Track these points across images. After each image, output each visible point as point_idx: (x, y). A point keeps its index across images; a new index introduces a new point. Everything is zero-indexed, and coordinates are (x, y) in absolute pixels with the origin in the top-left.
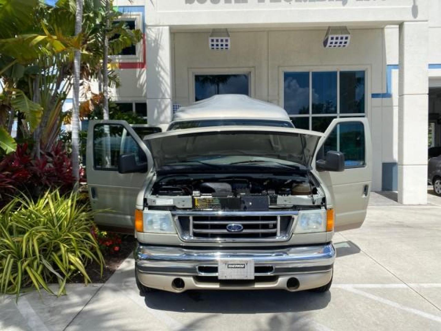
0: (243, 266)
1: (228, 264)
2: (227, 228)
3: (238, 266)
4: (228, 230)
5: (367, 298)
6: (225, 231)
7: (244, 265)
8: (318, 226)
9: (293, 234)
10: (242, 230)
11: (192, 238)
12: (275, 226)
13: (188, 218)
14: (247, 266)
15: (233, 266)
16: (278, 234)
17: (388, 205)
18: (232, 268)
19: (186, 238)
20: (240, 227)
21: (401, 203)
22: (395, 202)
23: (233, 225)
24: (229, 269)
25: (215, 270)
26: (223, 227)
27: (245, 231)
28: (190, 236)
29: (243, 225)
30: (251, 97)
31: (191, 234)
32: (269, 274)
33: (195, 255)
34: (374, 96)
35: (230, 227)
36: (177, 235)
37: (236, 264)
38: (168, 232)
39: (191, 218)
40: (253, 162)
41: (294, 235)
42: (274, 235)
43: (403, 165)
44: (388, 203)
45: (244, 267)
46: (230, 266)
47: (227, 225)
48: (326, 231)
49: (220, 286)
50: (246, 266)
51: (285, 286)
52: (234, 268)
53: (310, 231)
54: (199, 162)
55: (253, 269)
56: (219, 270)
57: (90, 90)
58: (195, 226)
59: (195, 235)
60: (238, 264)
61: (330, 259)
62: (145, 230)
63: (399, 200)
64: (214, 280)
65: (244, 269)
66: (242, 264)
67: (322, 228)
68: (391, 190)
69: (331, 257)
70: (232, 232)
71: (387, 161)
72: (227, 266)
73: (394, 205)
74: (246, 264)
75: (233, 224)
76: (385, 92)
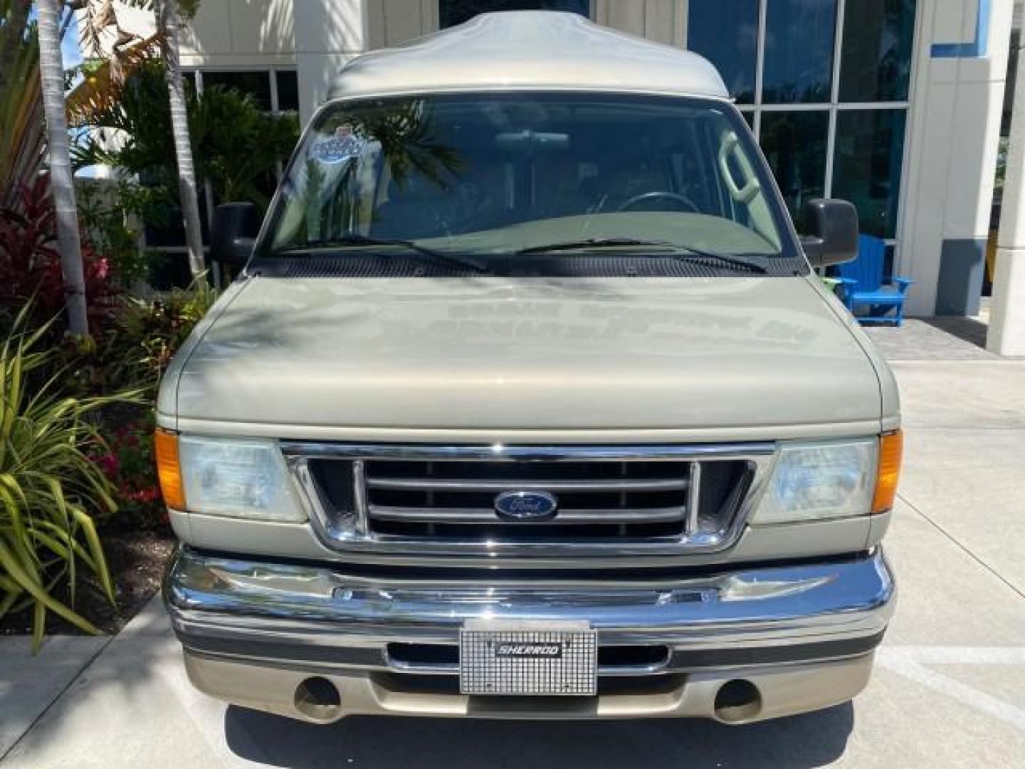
0: (557, 648)
1: (496, 642)
2: (496, 505)
3: (537, 650)
4: (498, 513)
5: (975, 711)
6: (489, 515)
7: (560, 645)
8: (843, 492)
9: (747, 525)
10: (555, 513)
11: (367, 538)
12: (679, 498)
13: (348, 466)
14: (570, 650)
15: (519, 651)
16: (692, 525)
17: (961, 358)
18: (512, 655)
19: (344, 536)
20: (546, 504)
21: (997, 352)
22: (981, 350)
23: (521, 494)
24: (498, 660)
25: (450, 655)
26: (484, 500)
27: (565, 516)
28: (358, 532)
29: (559, 495)
30: (595, 21)
31: (363, 524)
32: (651, 669)
33: (385, 594)
34: (939, 50)
35: (507, 503)
36: (307, 526)
37: (528, 644)
38: (273, 516)
39: (357, 470)
40: (600, 244)
41: (748, 529)
42: (678, 527)
43: (1012, 248)
44: (959, 352)
45: (559, 655)
46: (504, 650)
47: (495, 493)
48: (870, 514)
49: (470, 709)
50: (564, 651)
51: (708, 709)
52: (523, 656)
53: (811, 514)
54: (410, 245)
55: (593, 657)
56: (463, 655)
57: (114, 22)
58: (376, 496)
59: (377, 525)
60: (535, 644)
61: (877, 615)
62: (190, 504)
63: (988, 344)
64: (449, 686)
65: (559, 660)
66: (551, 644)
67: (855, 502)
68: (962, 313)
69: (882, 603)
70: (517, 519)
71: (957, 234)
72: (493, 650)
73: (975, 357)
74: (568, 644)
75: (521, 489)
76: (970, 40)
